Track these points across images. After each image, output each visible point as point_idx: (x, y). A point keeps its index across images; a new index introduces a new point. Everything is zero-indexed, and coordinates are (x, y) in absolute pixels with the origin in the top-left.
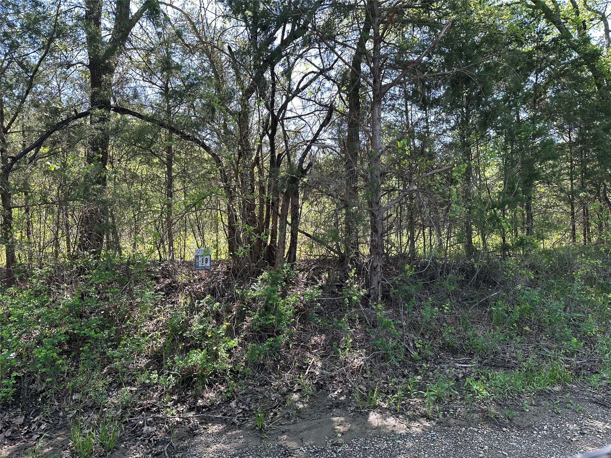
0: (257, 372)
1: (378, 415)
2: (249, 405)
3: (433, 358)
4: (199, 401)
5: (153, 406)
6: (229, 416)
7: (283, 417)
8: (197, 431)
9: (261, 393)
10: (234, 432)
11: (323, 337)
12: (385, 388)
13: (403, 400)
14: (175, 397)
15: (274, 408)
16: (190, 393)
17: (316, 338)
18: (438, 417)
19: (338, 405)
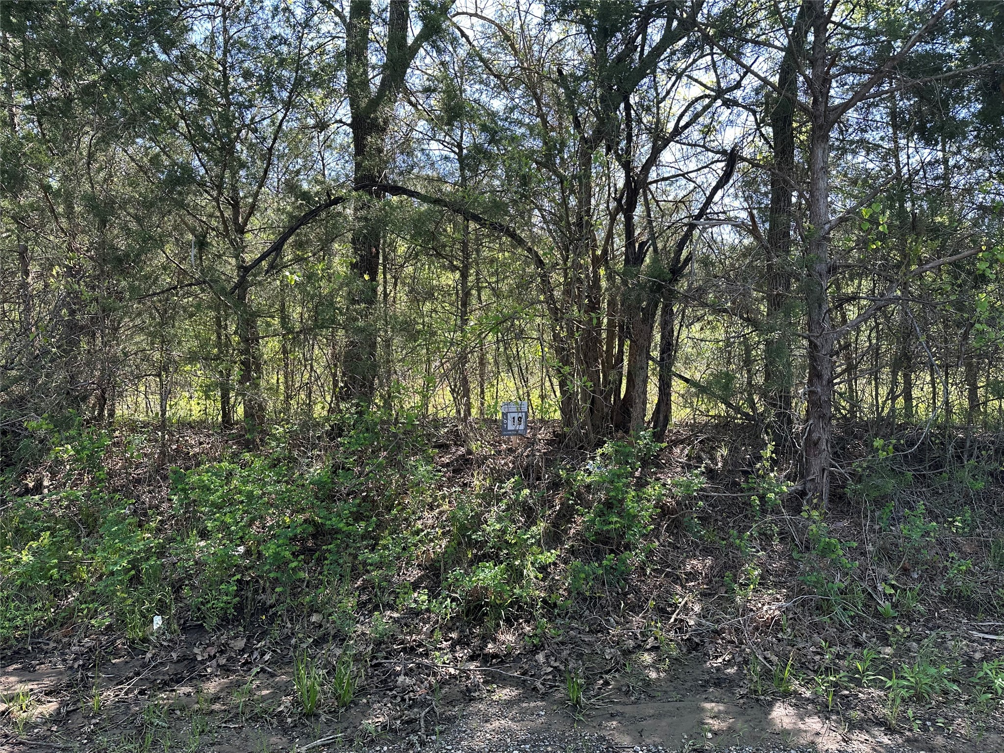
0: (588, 608)
1: (791, 710)
2: (566, 662)
3: (923, 616)
4: (490, 646)
5: (420, 645)
6: (531, 676)
7: (620, 690)
8: (477, 693)
9: (590, 644)
10: (532, 704)
11: (709, 562)
12: (815, 662)
13: (846, 688)
14: (454, 635)
15: (607, 672)
16: (477, 631)
17: (695, 562)
18: (910, 730)
19: (719, 681)
